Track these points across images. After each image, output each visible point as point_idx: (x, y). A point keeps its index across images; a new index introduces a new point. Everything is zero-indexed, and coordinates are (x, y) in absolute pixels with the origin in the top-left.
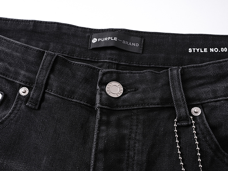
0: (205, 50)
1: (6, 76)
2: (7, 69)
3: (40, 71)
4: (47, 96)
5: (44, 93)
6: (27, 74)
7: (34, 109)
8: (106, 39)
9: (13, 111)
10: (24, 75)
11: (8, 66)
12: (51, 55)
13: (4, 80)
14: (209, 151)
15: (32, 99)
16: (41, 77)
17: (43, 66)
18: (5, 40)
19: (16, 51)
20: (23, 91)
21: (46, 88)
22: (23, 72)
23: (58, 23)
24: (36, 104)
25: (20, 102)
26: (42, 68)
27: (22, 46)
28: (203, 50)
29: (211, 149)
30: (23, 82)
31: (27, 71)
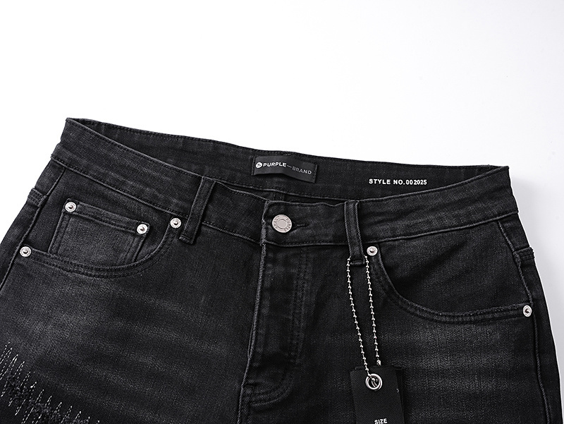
0: (388, 181)
1: (154, 204)
2: (155, 197)
3: (197, 200)
4: (204, 229)
5: (201, 225)
6: (180, 203)
7: (189, 244)
8: (273, 164)
9: (163, 245)
10: (177, 204)
11: (156, 193)
12: (209, 181)
13: (151, 209)
14: (382, 292)
15: (186, 232)
16: (197, 206)
17: (200, 194)
18: (151, 160)
19: (166, 175)
20: (175, 223)
21: (202, 221)
22: (175, 201)
23: (214, 141)
24: (191, 239)
25: (171, 235)
26: (198, 197)
27: (174, 169)
28: (385, 182)
29: (384, 290)
30: (176, 212)
31: (180, 199)
